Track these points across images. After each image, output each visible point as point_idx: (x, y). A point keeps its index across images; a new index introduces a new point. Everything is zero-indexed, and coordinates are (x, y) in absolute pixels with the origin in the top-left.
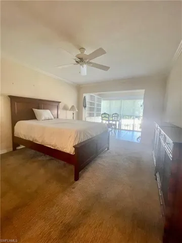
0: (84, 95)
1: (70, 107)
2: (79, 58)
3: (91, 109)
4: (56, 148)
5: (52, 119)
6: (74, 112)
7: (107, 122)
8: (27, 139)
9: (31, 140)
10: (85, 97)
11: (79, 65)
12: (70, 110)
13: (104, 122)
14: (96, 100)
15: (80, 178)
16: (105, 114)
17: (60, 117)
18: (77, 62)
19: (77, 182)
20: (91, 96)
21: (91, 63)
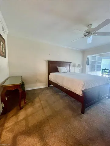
0: (88, 56)
1: (77, 65)
2: (87, 32)
3: (93, 66)
4: (69, 90)
5: (66, 72)
6: (80, 68)
7: (107, 76)
8: (55, 82)
9: (56, 83)
10: (88, 58)
11: (87, 37)
12: (77, 67)
13: (104, 76)
14: (97, 59)
15: (85, 113)
16: (105, 69)
17: (71, 71)
18: (85, 35)
19: (83, 115)
20: (93, 56)
21: (96, 33)
